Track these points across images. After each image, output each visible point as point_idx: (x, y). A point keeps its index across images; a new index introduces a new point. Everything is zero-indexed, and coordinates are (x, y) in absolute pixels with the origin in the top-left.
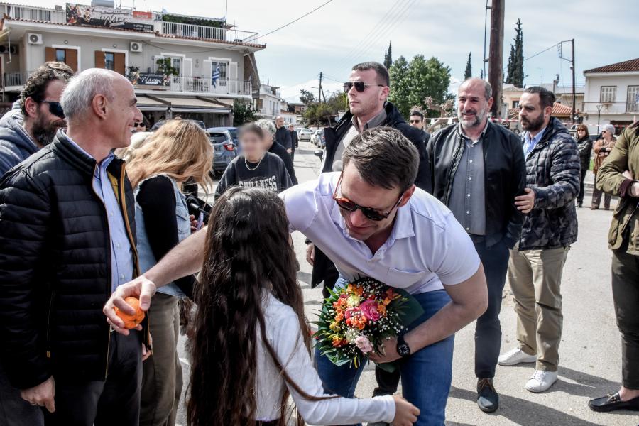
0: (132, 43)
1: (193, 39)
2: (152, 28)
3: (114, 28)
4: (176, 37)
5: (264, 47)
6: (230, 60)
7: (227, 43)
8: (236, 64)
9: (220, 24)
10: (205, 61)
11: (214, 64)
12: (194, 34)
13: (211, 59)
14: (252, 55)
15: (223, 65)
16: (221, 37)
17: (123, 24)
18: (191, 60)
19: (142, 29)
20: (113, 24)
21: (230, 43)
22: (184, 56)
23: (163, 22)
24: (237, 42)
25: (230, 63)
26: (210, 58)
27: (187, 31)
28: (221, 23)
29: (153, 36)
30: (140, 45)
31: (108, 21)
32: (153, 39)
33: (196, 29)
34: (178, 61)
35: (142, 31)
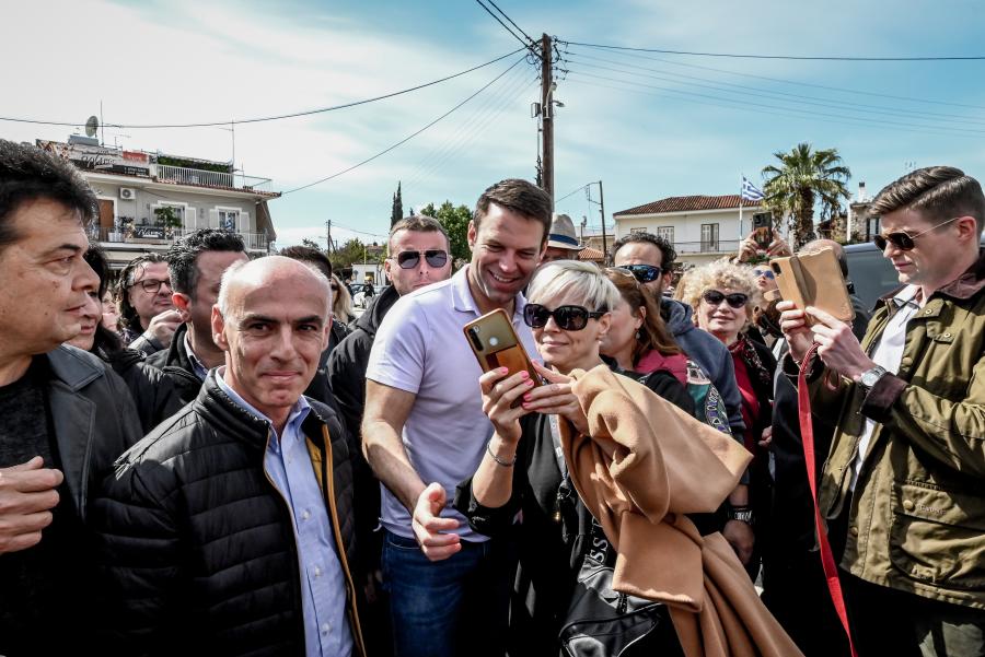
0: (122, 189)
1: (193, 185)
2: (147, 172)
3: (100, 171)
4: (178, 183)
5: (279, 195)
6: (240, 209)
7: (235, 190)
8: (247, 214)
9: (226, 169)
10: (211, 210)
11: (222, 214)
12: (195, 180)
13: (217, 209)
14: (265, 203)
15: (232, 215)
16: (229, 185)
17: (111, 166)
18: (194, 209)
19: (134, 172)
20: (98, 167)
21: (238, 190)
22: (186, 204)
23: (157, 165)
24: (247, 189)
25: (241, 213)
26: (217, 207)
27: (188, 175)
28: (228, 167)
29: (150, 182)
30: (132, 192)
31: (92, 163)
32: (148, 185)
33: (197, 174)
34: (179, 210)
35: (135, 175)
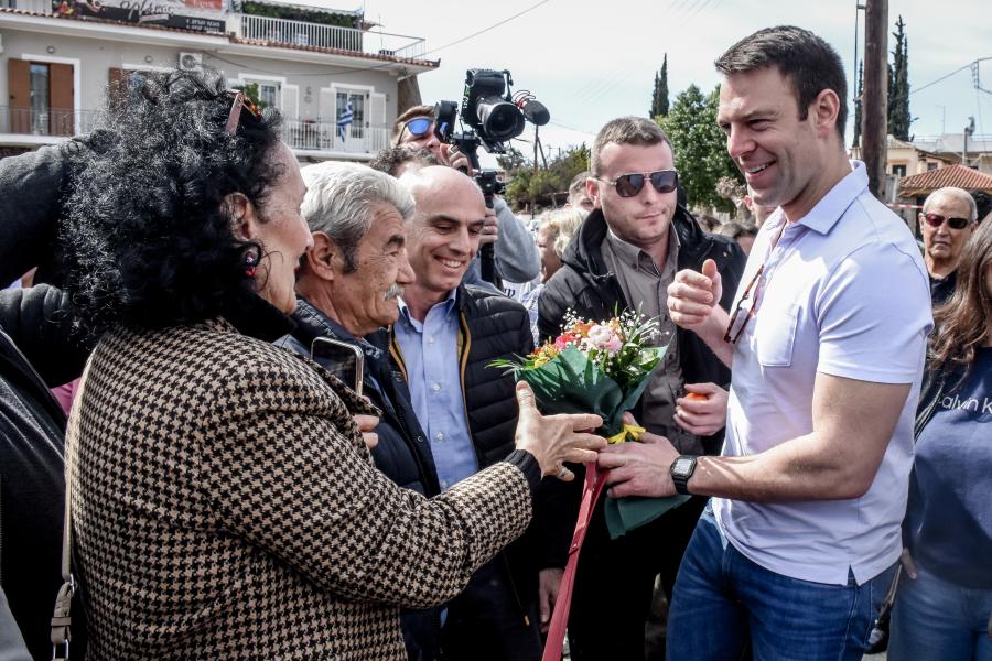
0: (183, 55)
1: (301, 48)
2: (222, 26)
3: (148, 25)
4: (269, 45)
5: (436, 65)
6: (371, 89)
7: (367, 56)
8: (383, 96)
9: (353, 21)
10: (323, 90)
11: (342, 96)
12: (301, 40)
13: (334, 87)
14: (413, 79)
15: (358, 98)
16: (355, 47)
17: (165, 17)
18: (296, 87)
19: (202, 27)
20: (145, 18)
21: (373, 57)
22: (283, 80)
23: (241, 15)
24: (385, 55)
25: (372, 94)
26: (333, 85)
27: (289, 32)
28: (354, 18)
29: (224, 42)
30: (198, 58)
31: (136, 12)
32: (223, 47)
33: (305, 30)
34: (273, 90)
35: (202, 32)
